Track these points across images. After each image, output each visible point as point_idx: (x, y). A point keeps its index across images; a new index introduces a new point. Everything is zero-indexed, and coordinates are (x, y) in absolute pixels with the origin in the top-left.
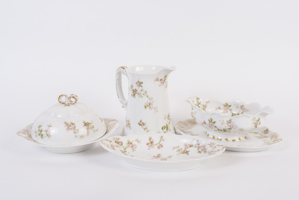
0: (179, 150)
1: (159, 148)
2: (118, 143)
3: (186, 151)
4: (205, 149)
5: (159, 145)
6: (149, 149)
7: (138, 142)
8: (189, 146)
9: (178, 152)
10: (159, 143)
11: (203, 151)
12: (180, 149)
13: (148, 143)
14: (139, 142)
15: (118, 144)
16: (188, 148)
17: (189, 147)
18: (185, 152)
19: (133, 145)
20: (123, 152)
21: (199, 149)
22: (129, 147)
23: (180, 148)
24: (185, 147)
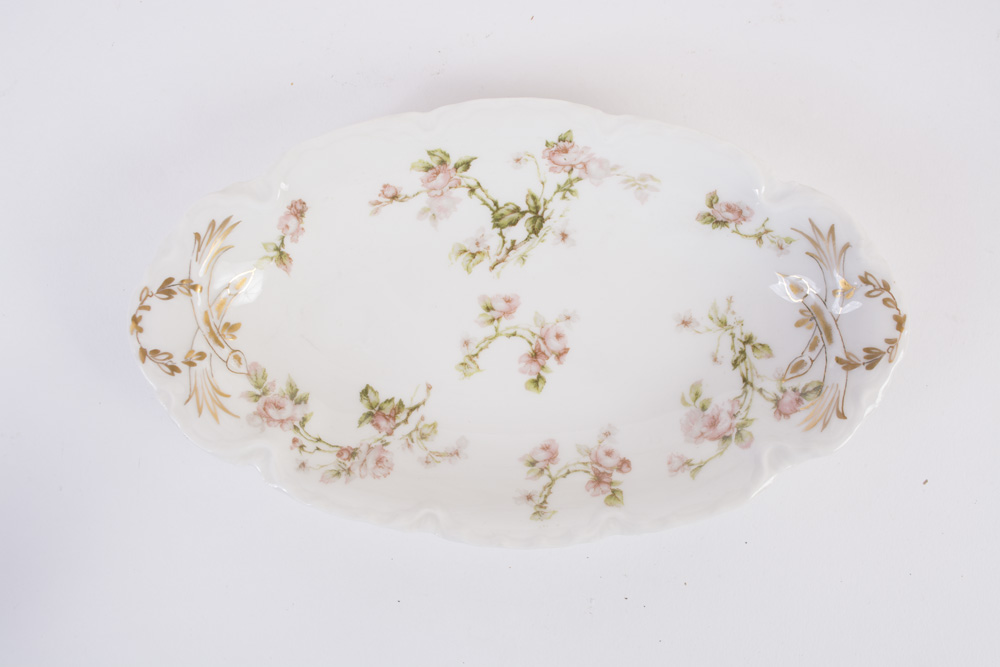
0: (423, 437)
1: (546, 448)
2: (804, 394)
3: (383, 423)
4: (262, 401)
5: (554, 469)
6: (607, 434)
7: (688, 463)
8: (361, 456)
9: (429, 421)
10: (553, 480)
11: (270, 396)
12: (415, 446)
13: (619, 469)
14: (677, 463)
15: (800, 383)
16: (370, 448)
17: (364, 448)
18: (387, 418)
19: (710, 432)
20: (748, 348)
21: (299, 416)
22: (728, 407)
23: (418, 450)
24: (388, 456)
